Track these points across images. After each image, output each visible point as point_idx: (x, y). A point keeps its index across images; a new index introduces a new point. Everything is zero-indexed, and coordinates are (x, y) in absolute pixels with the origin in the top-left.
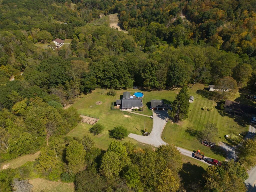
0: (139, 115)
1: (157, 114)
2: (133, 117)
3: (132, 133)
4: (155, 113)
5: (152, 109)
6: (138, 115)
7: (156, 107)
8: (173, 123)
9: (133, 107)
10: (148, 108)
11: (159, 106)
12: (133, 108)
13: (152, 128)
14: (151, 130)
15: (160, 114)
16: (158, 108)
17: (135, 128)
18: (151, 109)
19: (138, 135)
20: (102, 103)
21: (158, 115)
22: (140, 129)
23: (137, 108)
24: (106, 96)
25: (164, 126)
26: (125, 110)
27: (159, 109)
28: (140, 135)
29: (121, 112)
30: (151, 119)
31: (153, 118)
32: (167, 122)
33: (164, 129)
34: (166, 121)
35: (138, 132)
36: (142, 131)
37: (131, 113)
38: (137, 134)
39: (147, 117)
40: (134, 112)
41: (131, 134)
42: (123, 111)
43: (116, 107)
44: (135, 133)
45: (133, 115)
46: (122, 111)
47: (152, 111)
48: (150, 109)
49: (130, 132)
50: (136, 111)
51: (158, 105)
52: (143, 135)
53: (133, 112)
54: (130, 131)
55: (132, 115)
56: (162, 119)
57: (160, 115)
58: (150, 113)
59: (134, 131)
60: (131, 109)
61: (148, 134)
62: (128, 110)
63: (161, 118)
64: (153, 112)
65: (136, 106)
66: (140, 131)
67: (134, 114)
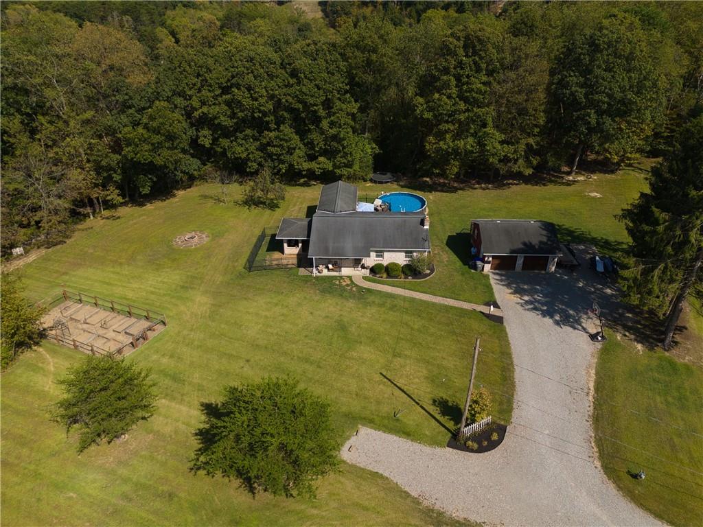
0: (413, 300)
1: (519, 291)
2: (374, 310)
3: (370, 422)
4: (508, 286)
5: (487, 267)
6: (405, 299)
7: (513, 251)
8: (639, 346)
9: (373, 254)
10: (459, 263)
11: (528, 247)
12: (371, 260)
13: (513, 385)
14: (510, 401)
15: (536, 292)
16: (520, 262)
17: (388, 390)
18: (479, 264)
19: (417, 446)
20: (206, 240)
21: (526, 298)
22: (425, 392)
23: (399, 258)
24: (238, 208)
25: (593, 372)
26: (325, 272)
27: (528, 264)
28: (434, 442)
29: (306, 282)
30: (487, 321)
31: (500, 320)
32: (599, 345)
33: (597, 390)
34: (593, 337)
35: (414, 417)
36: (444, 413)
37: (361, 289)
38: (407, 433)
39: (463, 313)
40: (379, 282)
41: (364, 431)
42: (317, 278)
43: (277, 255)
44: (393, 425)
45: (377, 301)
46: (307, 280)
47: (487, 277)
48: (475, 268)
49: (354, 420)
50: (389, 276)
51: (525, 244)
52: (456, 441)
53: (374, 281)
54: (355, 406)
55: (371, 298)
56: (557, 323)
57: (538, 302)
58: (476, 288)
59: (385, 409)
60: (363, 267)
61: (495, 437)
62: (346, 271)
63: (552, 317)
64: (492, 282)
65: (393, 248)
66: (431, 409)
67: (380, 292)
